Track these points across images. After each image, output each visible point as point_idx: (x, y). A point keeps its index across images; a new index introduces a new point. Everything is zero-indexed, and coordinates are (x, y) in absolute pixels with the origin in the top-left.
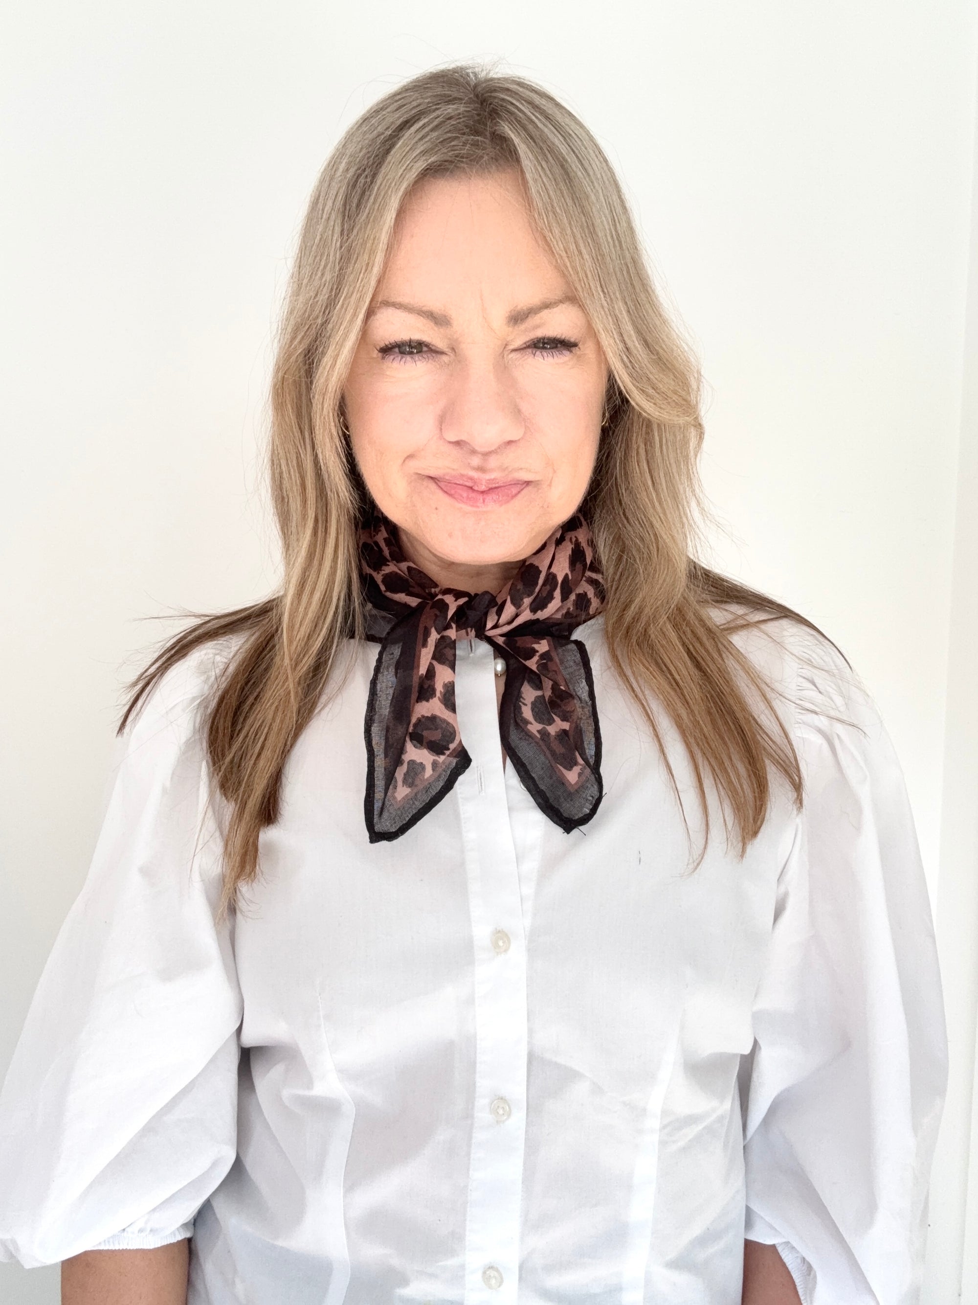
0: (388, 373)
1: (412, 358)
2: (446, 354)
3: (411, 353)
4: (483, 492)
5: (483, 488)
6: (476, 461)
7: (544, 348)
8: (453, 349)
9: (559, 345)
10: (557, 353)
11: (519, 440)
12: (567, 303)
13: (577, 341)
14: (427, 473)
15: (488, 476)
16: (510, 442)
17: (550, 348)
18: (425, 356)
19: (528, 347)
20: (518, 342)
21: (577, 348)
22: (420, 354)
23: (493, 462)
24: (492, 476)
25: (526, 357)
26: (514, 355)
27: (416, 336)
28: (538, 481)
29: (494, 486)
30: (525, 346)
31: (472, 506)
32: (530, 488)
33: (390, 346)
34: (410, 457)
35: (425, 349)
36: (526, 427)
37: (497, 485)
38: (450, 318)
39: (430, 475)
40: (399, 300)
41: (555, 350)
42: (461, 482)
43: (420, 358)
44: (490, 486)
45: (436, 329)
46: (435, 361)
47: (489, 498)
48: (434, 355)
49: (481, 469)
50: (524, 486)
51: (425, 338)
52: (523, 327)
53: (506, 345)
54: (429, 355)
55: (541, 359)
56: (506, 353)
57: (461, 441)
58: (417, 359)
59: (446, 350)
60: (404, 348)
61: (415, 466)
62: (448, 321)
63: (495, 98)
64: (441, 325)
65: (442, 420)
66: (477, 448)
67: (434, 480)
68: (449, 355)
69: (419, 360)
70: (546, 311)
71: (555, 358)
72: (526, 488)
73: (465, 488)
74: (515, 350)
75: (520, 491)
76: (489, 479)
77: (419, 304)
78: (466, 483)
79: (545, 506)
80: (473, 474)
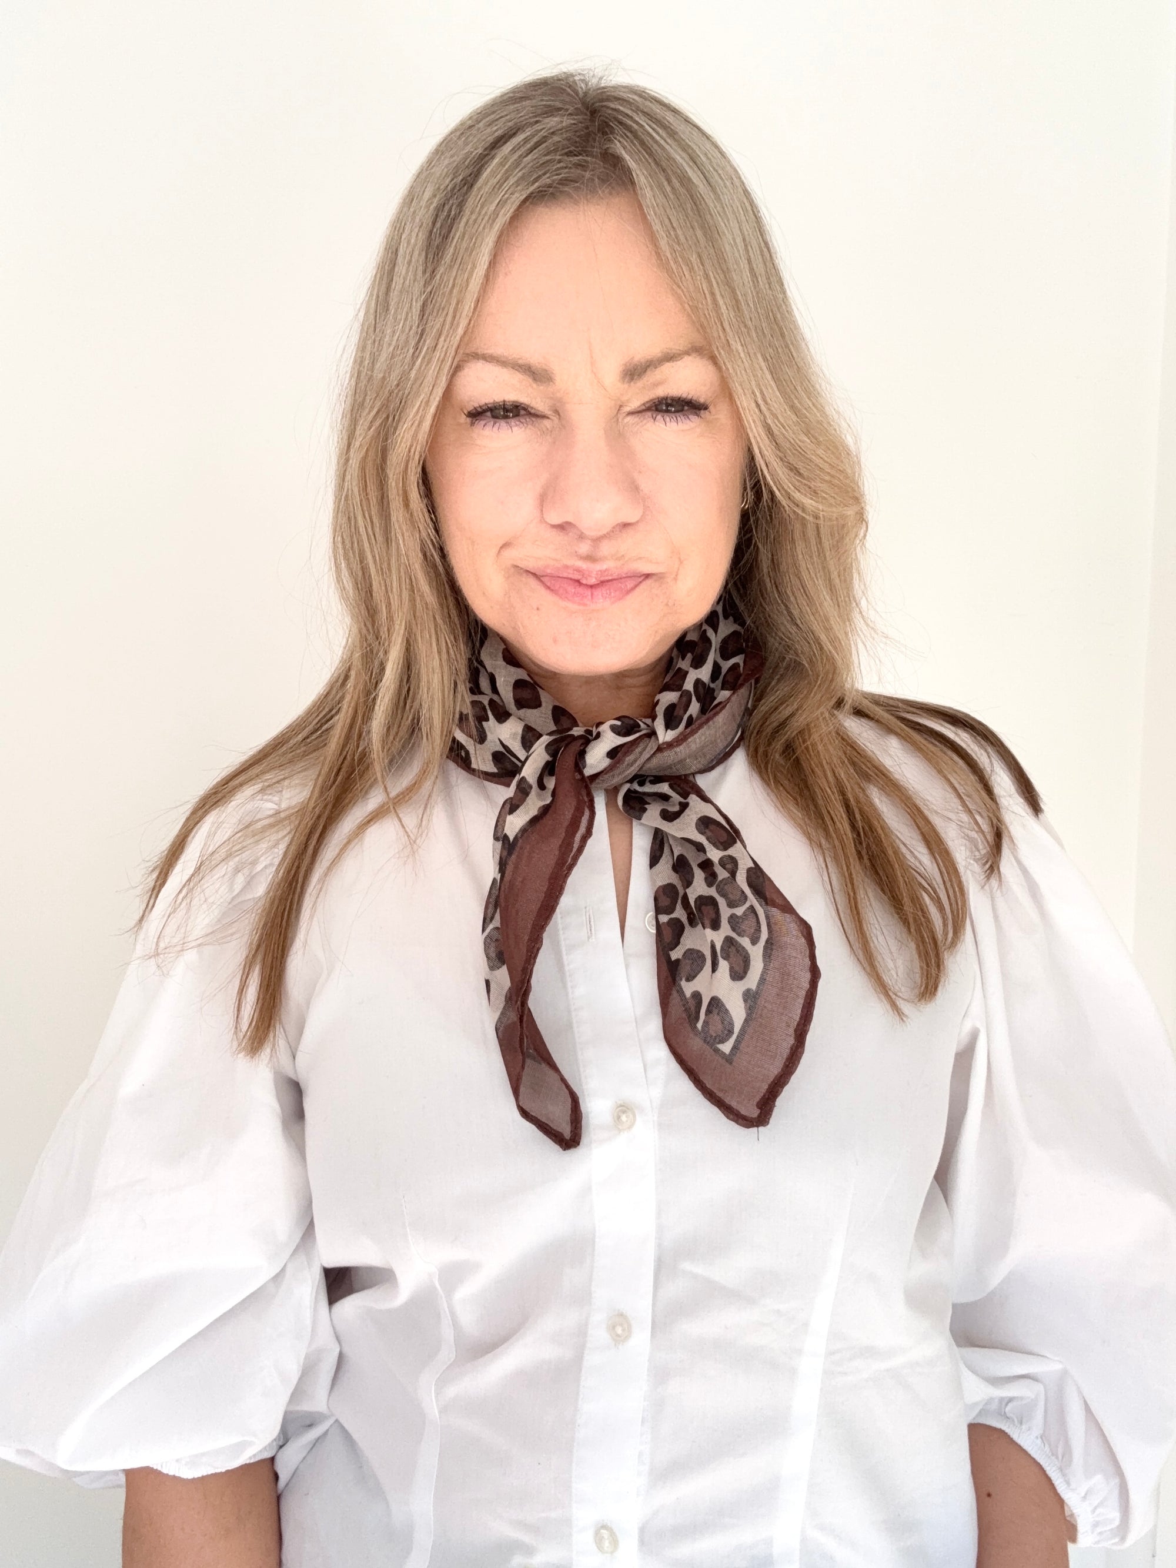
0: (478, 442)
1: (507, 423)
2: (548, 418)
3: (506, 417)
4: (591, 587)
5: (593, 581)
6: (584, 548)
7: (667, 411)
8: (557, 412)
9: (686, 408)
10: (682, 418)
11: (637, 522)
12: (694, 355)
13: (707, 402)
14: (523, 564)
15: (597, 567)
16: (626, 525)
17: (675, 412)
18: (523, 420)
19: (648, 409)
20: (635, 404)
21: (706, 411)
22: (517, 418)
23: (606, 548)
24: (604, 566)
25: (645, 421)
26: (629, 419)
27: (511, 396)
28: (660, 573)
29: (607, 578)
30: (644, 407)
31: (580, 604)
32: (649, 582)
33: (479, 410)
34: (506, 545)
35: (522, 412)
36: (646, 508)
37: (610, 578)
38: (553, 373)
39: (531, 570)
40: (490, 351)
41: (680, 414)
42: (565, 575)
43: (518, 423)
44: (602, 579)
45: (535, 386)
46: (534, 427)
47: (598, 592)
48: (534, 419)
49: (590, 558)
50: (642, 578)
51: (523, 399)
52: (640, 384)
53: (621, 406)
54: (528, 420)
55: (663, 425)
56: (621, 417)
57: (569, 523)
58: (513, 424)
59: (548, 412)
60: (497, 411)
61: (512, 555)
62: (549, 376)
63: (608, 108)
64: (541, 381)
65: (543, 500)
66: (587, 533)
67: (534, 575)
68: (552, 420)
69: (517, 425)
70: (668, 365)
71: (680, 423)
72: (644, 582)
73: (570, 582)
74: (631, 413)
75: (636, 586)
76: (601, 571)
77: (514, 356)
78: (571, 576)
79: (670, 605)
80: (580, 564)
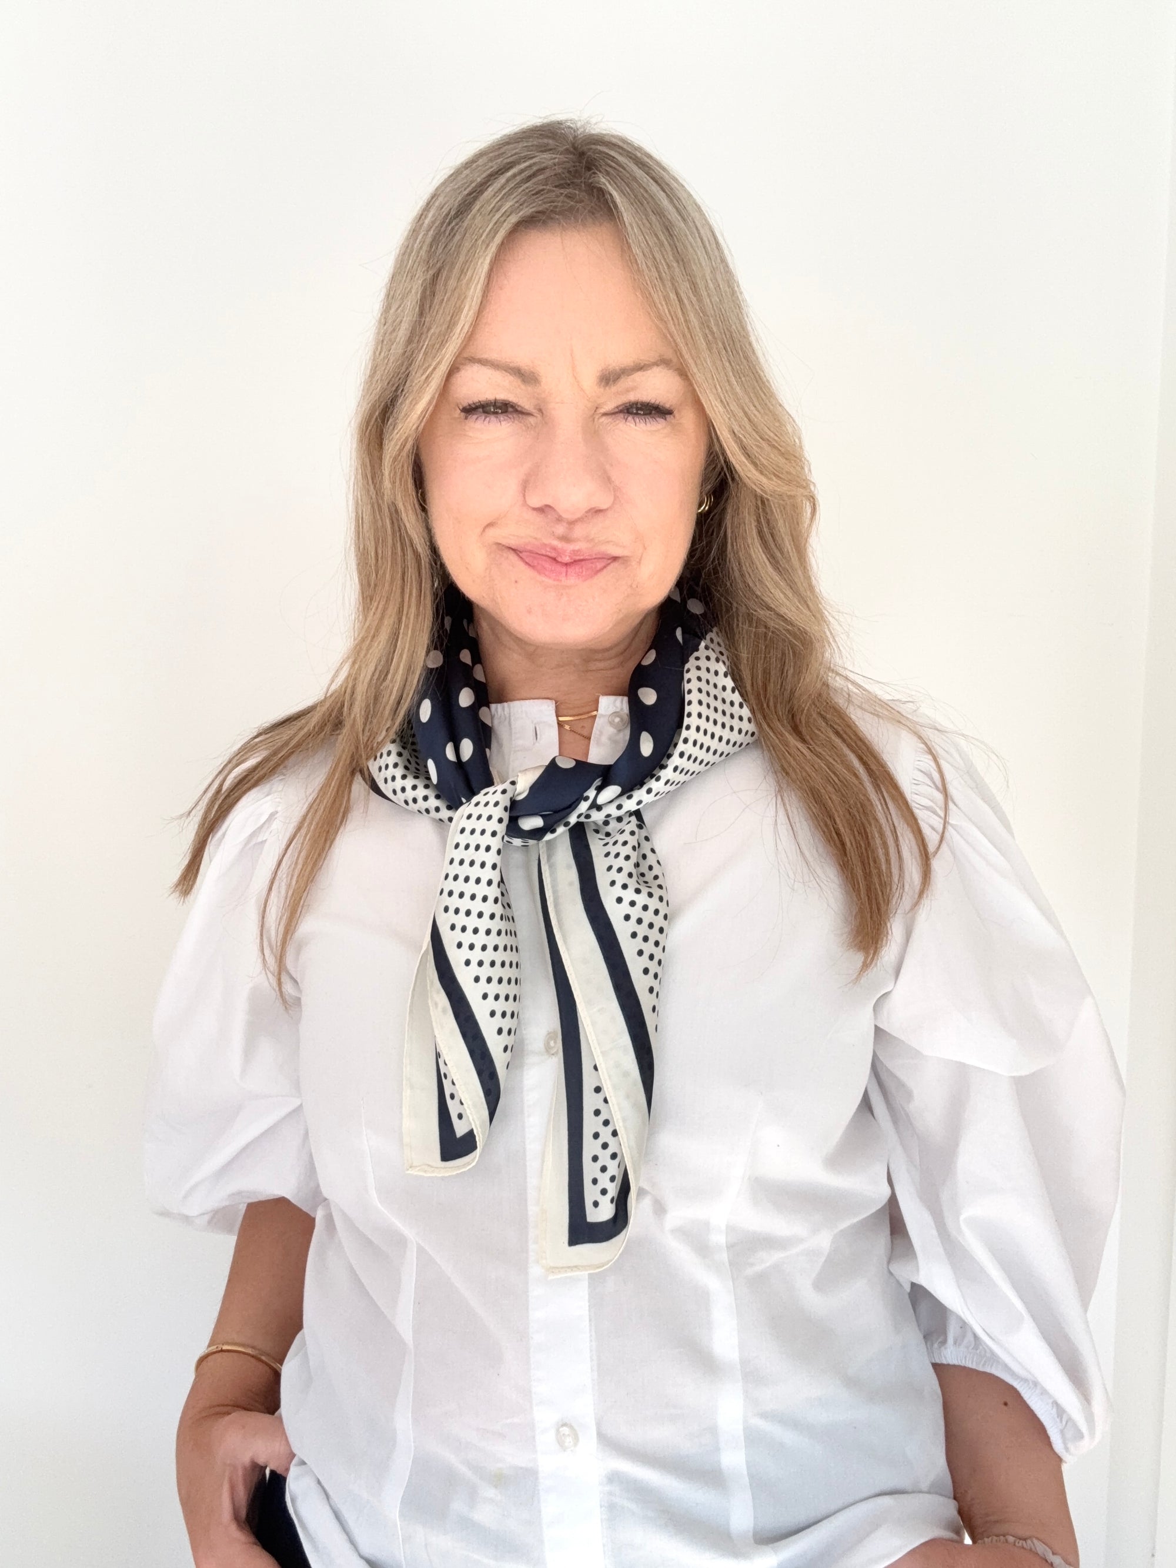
0: (471, 434)
1: (497, 417)
2: (532, 415)
3: (495, 413)
4: (566, 564)
5: (567, 559)
6: (560, 529)
7: (637, 414)
8: (540, 410)
9: (654, 412)
10: (651, 419)
11: (609, 508)
12: (662, 366)
13: (672, 408)
14: (504, 542)
15: (571, 547)
16: (598, 511)
17: (644, 414)
18: (510, 416)
19: (621, 412)
20: (610, 406)
21: (672, 416)
22: (506, 414)
23: (579, 531)
24: (577, 547)
25: (617, 422)
26: (604, 419)
27: (502, 396)
28: (627, 557)
29: (578, 558)
30: (617, 410)
31: (554, 580)
32: (615, 565)
33: (474, 406)
34: (490, 525)
35: (510, 409)
36: (616, 498)
37: (582, 558)
38: (538, 375)
39: (511, 546)
40: (485, 356)
41: (646, 417)
42: (544, 552)
43: (506, 418)
44: (575, 558)
45: (523, 387)
46: (520, 422)
47: (571, 570)
48: (520, 416)
49: (565, 539)
50: (609, 561)
51: (511, 397)
52: (614, 389)
53: (597, 408)
54: (514, 416)
55: (633, 425)
56: (596, 418)
57: (546, 506)
58: (502, 419)
59: (532, 410)
60: (488, 408)
61: (495, 534)
62: (536, 378)
64: (528, 382)
65: (525, 486)
66: (564, 516)
67: (514, 550)
68: (536, 417)
69: (505, 420)
70: (640, 373)
71: (648, 424)
72: (612, 564)
73: (548, 559)
74: (605, 414)
75: (605, 567)
76: (574, 551)
77: (507, 360)
78: (549, 554)
79: (634, 586)
80: (556, 543)
